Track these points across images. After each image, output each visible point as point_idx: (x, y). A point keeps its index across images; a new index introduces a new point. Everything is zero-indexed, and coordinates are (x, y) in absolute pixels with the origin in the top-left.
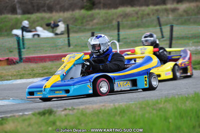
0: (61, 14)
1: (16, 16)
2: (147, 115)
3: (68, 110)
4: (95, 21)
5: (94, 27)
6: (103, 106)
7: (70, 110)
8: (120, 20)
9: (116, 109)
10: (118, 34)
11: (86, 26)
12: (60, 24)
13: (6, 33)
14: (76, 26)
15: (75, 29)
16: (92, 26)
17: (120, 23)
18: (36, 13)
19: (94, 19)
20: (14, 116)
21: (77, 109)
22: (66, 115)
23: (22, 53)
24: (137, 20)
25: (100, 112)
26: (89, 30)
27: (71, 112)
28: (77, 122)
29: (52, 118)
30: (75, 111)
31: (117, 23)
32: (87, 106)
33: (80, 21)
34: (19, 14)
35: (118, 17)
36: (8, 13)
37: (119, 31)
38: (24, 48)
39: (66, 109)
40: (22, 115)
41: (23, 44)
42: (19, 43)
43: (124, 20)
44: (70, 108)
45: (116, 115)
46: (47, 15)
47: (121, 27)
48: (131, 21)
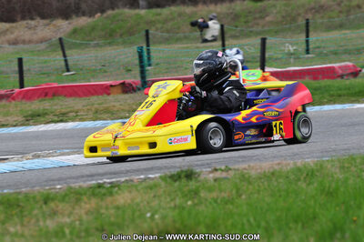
0: (212, 7)
1: (137, 11)
2: (351, 182)
3: (219, 172)
4: (268, 19)
5: (266, 28)
6: (279, 164)
7: (222, 171)
8: (309, 16)
9: (299, 170)
10: (307, 41)
11: (252, 27)
12: (210, 23)
13: (120, 40)
14: (237, 27)
15: (233, 33)
16: (263, 26)
17: (310, 21)
18: (170, 6)
19: (267, 16)
20: (132, 181)
21: (235, 170)
22: (215, 180)
23: (147, 74)
24: (338, 17)
25: (273, 174)
26: (257, 33)
27: (224, 175)
28: (234, 192)
29: (193, 184)
30: (231, 173)
31: (304, 22)
32: (252, 164)
33: (243, 20)
34: (143, 8)
35: (306, 12)
36: (125, 6)
37: (307, 36)
38: (150, 65)
39: (216, 170)
40: (145, 180)
41: (149, 59)
42: (141, 57)
43: (318, 16)
44: (223, 167)
45: (299, 180)
46: (188, 9)
47: (311, 29)
48: (330, 18)
